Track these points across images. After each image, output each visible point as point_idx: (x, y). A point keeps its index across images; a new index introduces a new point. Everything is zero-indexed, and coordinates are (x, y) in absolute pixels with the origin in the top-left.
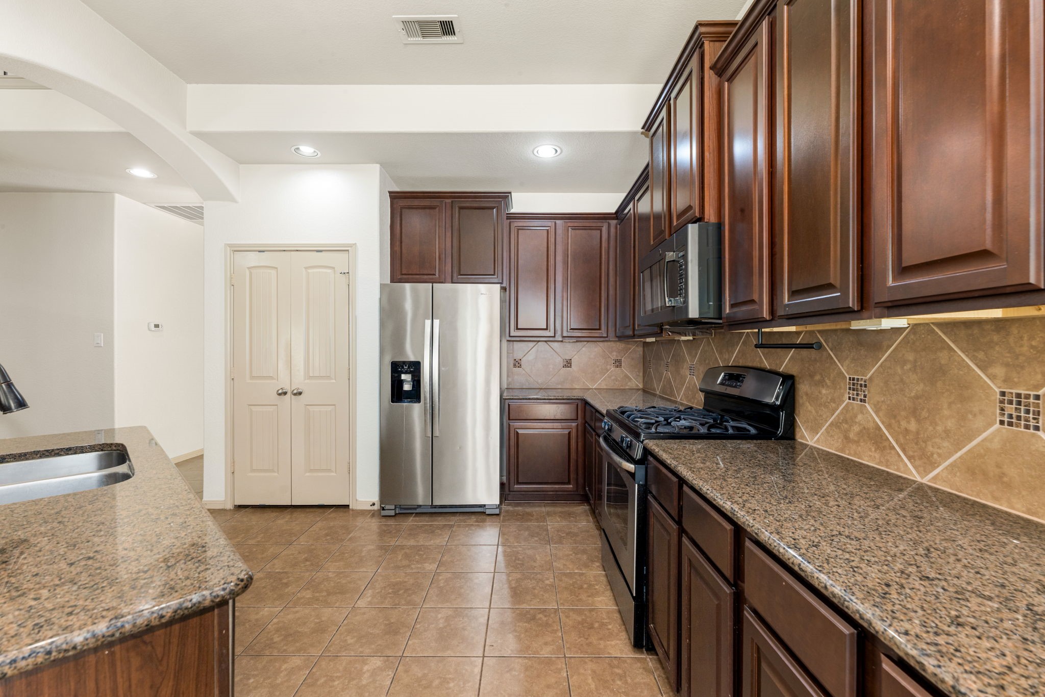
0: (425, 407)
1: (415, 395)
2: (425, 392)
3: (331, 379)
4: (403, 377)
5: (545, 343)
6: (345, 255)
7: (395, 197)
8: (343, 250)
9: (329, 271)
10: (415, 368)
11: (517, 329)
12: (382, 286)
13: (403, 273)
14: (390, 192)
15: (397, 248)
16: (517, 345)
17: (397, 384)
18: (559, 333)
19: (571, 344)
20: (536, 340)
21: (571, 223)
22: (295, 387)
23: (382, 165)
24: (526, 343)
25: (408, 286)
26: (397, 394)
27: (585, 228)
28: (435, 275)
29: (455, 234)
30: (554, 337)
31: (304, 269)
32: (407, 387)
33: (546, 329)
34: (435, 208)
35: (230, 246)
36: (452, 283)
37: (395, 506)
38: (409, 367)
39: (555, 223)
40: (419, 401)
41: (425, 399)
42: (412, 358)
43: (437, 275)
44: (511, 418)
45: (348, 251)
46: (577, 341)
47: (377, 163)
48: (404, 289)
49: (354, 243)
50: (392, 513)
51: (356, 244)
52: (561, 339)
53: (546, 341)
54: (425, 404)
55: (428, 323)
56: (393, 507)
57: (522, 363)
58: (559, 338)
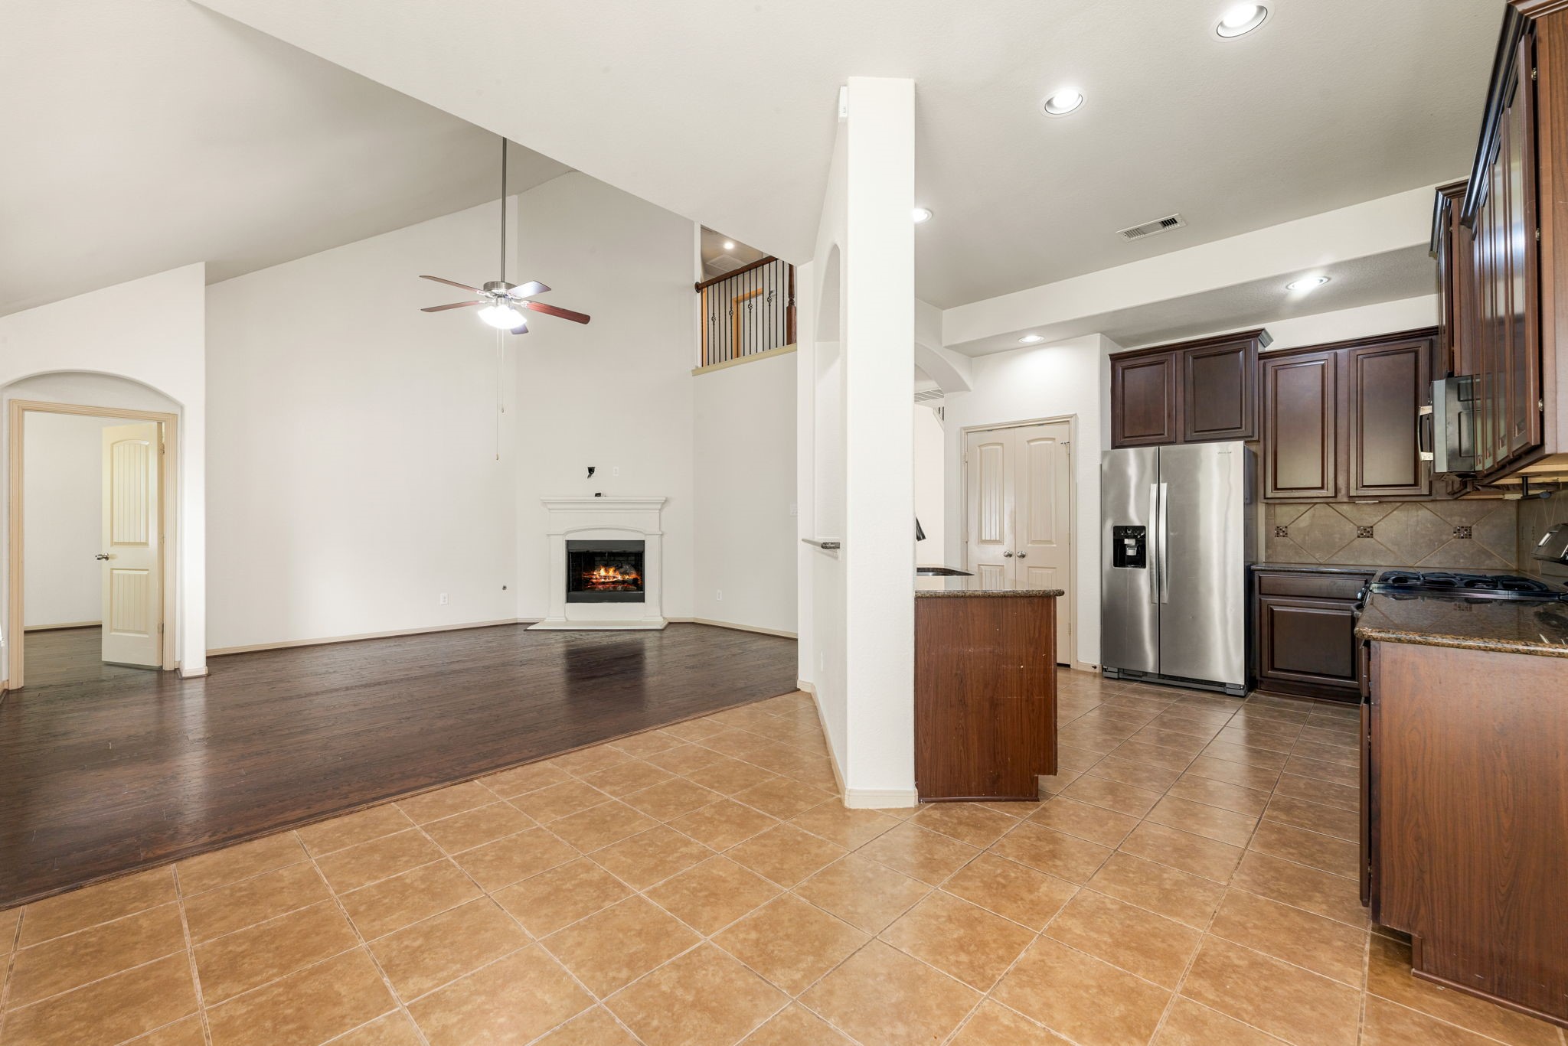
0: (1151, 573)
1: (1140, 561)
2: (1150, 557)
3: (1053, 543)
4: (1127, 541)
5: (1325, 505)
6: (1066, 426)
7: (1115, 358)
8: (1064, 421)
9: (1050, 442)
10: (1139, 533)
11: (1276, 488)
12: (1104, 454)
13: (1126, 436)
14: (1110, 355)
15: (1119, 411)
16: (1281, 510)
17: (1119, 547)
18: (1343, 491)
19: (1372, 507)
20: (1311, 502)
21: (1360, 350)
22: (1020, 550)
23: (1102, 333)
24: (1295, 506)
25: (1131, 451)
26: (1120, 558)
27: (1387, 354)
28: (1163, 434)
29: (1189, 387)
30: (1335, 496)
31: (1026, 443)
32: (1131, 552)
33: (1322, 488)
34: (1163, 363)
35: (965, 429)
36: (1187, 442)
37: (1119, 669)
38: (1132, 532)
39: (1336, 354)
40: (1145, 567)
41: (1151, 564)
42: (1137, 523)
43: (1166, 434)
44: (1262, 592)
45: (1068, 421)
46: (1380, 502)
47: (1097, 332)
48: (1127, 454)
49: (1074, 413)
50: (1115, 675)
51: (1076, 414)
52: (1346, 500)
53: (1327, 503)
54: (1151, 568)
55: (1154, 487)
56: (1116, 670)
57: (1289, 531)
58: (1344, 498)
